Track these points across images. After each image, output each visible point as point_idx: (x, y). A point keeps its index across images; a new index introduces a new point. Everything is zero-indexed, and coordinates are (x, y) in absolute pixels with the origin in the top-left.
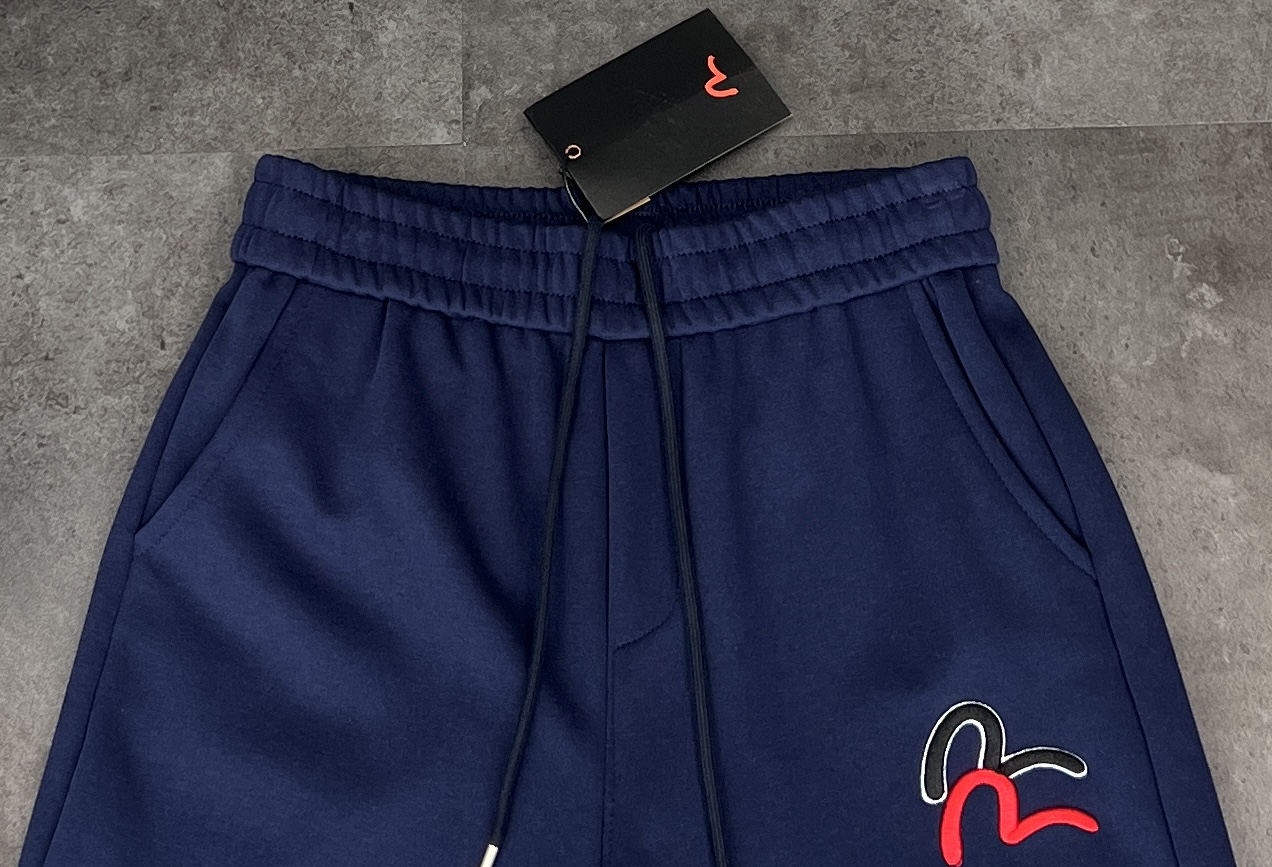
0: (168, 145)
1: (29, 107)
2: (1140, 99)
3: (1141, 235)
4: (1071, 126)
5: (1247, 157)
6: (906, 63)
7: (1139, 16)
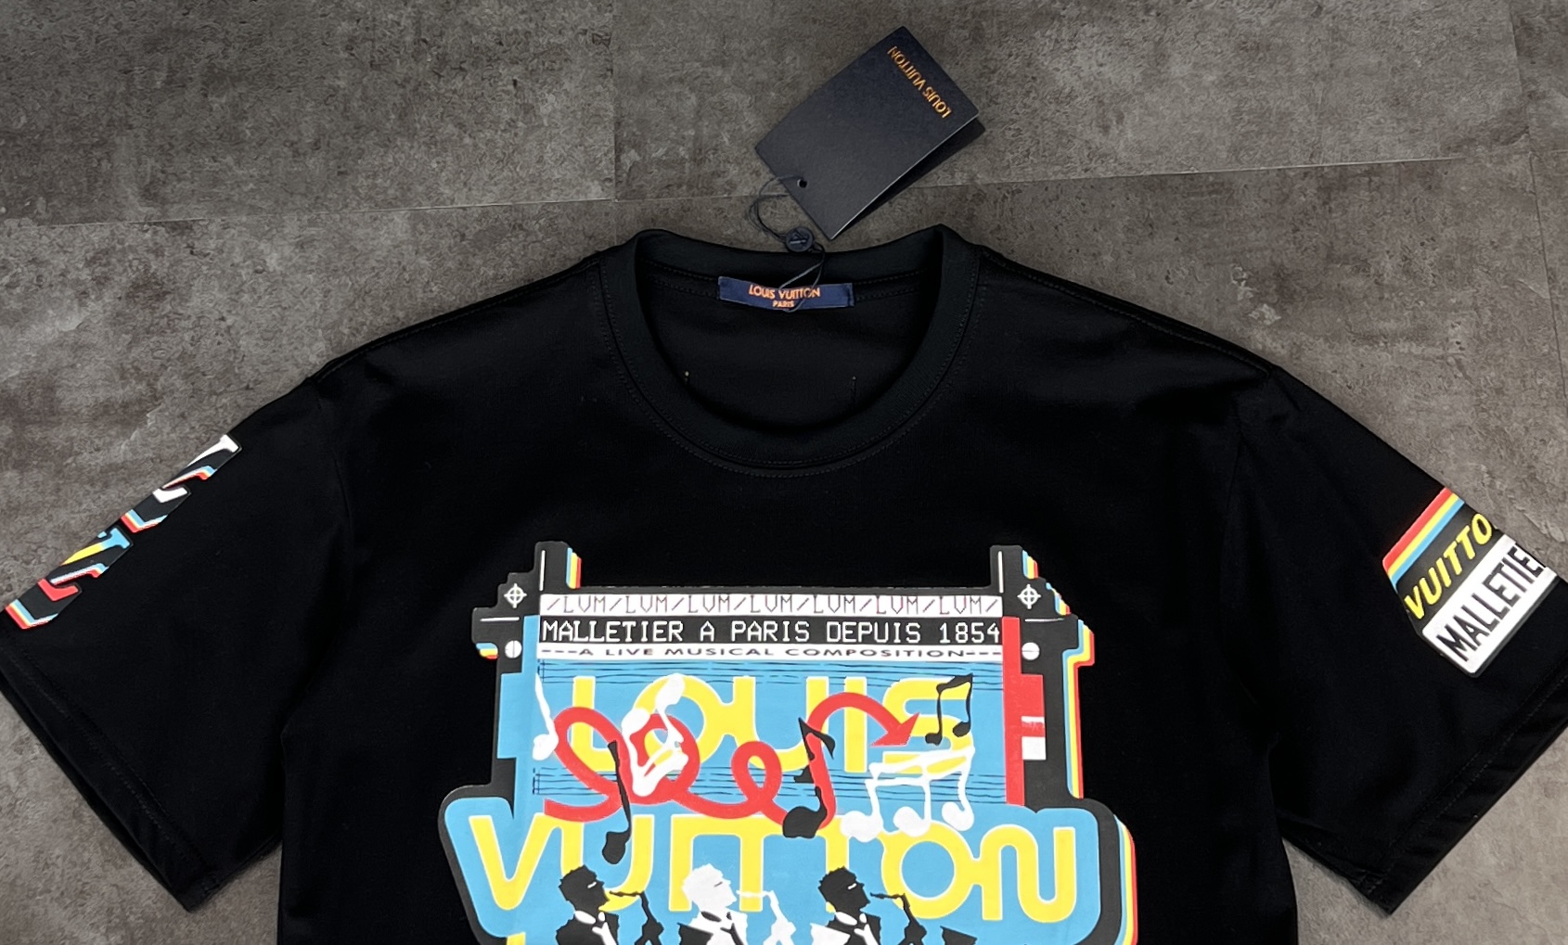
0: (354, 203)
1: (230, 174)
2: (1210, 149)
3: (1208, 264)
4: (1149, 173)
5: (1303, 198)
6: (1005, 123)
7: (1209, 78)
